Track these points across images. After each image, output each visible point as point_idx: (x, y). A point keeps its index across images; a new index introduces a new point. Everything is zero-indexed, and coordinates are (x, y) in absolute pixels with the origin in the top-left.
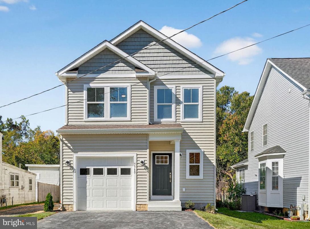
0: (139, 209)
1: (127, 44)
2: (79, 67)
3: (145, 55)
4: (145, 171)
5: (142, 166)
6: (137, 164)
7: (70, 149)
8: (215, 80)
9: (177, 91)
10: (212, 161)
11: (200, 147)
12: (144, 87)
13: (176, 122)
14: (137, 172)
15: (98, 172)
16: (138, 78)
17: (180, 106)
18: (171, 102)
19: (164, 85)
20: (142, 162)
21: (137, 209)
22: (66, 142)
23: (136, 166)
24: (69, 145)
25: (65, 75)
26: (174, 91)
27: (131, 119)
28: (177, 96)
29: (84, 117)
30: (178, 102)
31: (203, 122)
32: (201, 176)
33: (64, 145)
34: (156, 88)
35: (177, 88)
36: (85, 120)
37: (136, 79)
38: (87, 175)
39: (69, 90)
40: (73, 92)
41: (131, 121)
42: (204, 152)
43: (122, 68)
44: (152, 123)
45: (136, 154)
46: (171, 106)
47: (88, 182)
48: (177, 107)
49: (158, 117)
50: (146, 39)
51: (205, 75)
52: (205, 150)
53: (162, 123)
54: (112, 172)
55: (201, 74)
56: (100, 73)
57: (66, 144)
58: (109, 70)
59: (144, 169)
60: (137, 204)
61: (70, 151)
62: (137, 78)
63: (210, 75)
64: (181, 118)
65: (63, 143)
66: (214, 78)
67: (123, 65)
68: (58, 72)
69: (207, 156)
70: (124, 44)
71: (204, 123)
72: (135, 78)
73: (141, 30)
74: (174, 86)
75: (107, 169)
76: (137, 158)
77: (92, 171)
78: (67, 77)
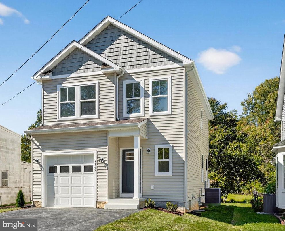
0: (100, 206)
1: (97, 41)
2: (53, 69)
3: (115, 50)
4: (104, 168)
5: (102, 163)
6: (97, 161)
7: (39, 148)
8: (185, 69)
9: (146, 84)
10: (182, 157)
11: (170, 142)
12: (111, 83)
13: (144, 116)
14: (97, 170)
15: (65, 170)
16: (106, 74)
17: (148, 99)
18: (140, 96)
19: (133, 79)
20: (102, 159)
21: (98, 206)
22: (36, 142)
23: (96, 163)
24: (38, 144)
25: (39, 77)
26: (142, 85)
27: (99, 116)
28: (146, 89)
29: (57, 117)
30: (146, 96)
31: (171, 115)
32: (170, 173)
33: (34, 145)
34: (125, 83)
35: (146, 81)
36: (58, 119)
37: (104, 76)
38: (55, 173)
39: (45, 92)
40: (48, 93)
41: (99, 118)
42: (173, 146)
43: (91, 66)
44: (120, 118)
45: (96, 152)
46: (139, 100)
47: (56, 179)
48: (146, 101)
49: (127, 113)
50: (115, 34)
51: (174, 64)
52: (174, 145)
53: (131, 118)
54: (77, 169)
55: (170, 64)
56: (71, 73)
57: (36, 144)
58: (79, 69)
59: (104, 166)
60: (97, 202)
61: (39, 150)
62: (104, 74)
63: (179, 64)
64: (149, 112)
65: (34, 143)
66: (183, 67)
67: (92, 62)
68: (33, 76)
69: (177, 151)
70: (95, 41)
71: (173, 116)
72: (102, 74)
73: (111, 26)
74: (142, 79)
75: (73, 166)
76: (97, 155)
77: (59, 169)
78: (43, 80)
